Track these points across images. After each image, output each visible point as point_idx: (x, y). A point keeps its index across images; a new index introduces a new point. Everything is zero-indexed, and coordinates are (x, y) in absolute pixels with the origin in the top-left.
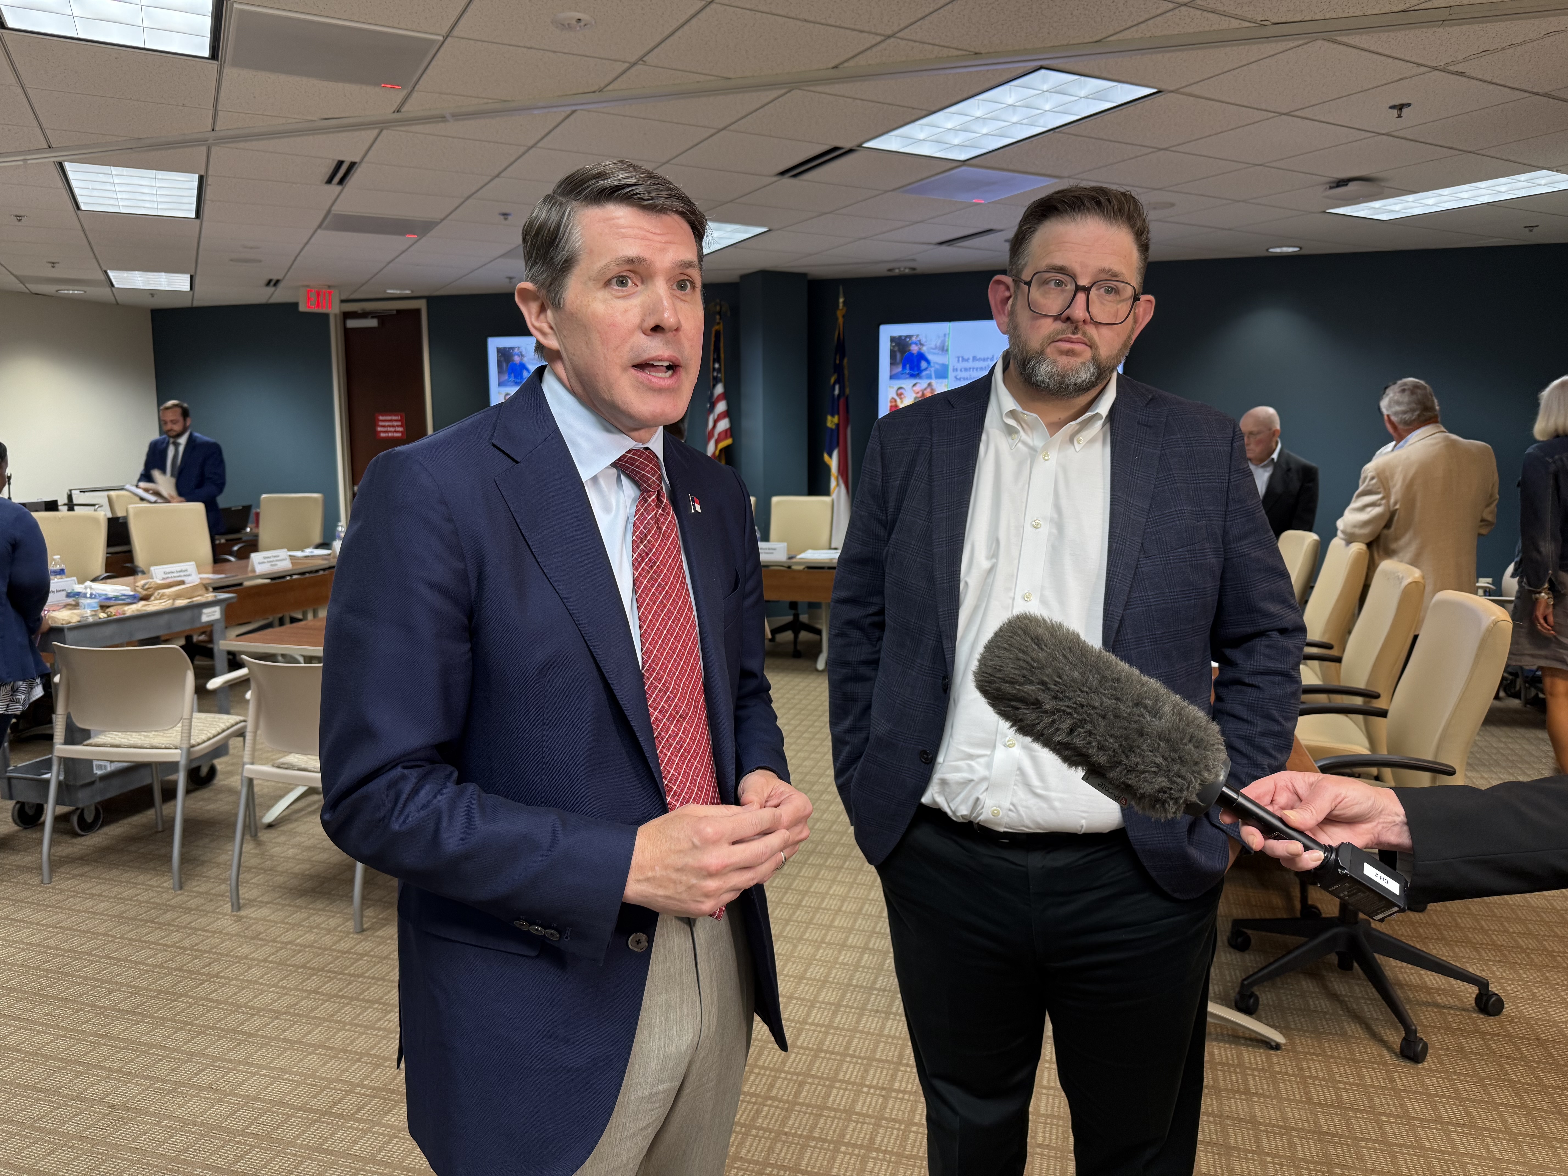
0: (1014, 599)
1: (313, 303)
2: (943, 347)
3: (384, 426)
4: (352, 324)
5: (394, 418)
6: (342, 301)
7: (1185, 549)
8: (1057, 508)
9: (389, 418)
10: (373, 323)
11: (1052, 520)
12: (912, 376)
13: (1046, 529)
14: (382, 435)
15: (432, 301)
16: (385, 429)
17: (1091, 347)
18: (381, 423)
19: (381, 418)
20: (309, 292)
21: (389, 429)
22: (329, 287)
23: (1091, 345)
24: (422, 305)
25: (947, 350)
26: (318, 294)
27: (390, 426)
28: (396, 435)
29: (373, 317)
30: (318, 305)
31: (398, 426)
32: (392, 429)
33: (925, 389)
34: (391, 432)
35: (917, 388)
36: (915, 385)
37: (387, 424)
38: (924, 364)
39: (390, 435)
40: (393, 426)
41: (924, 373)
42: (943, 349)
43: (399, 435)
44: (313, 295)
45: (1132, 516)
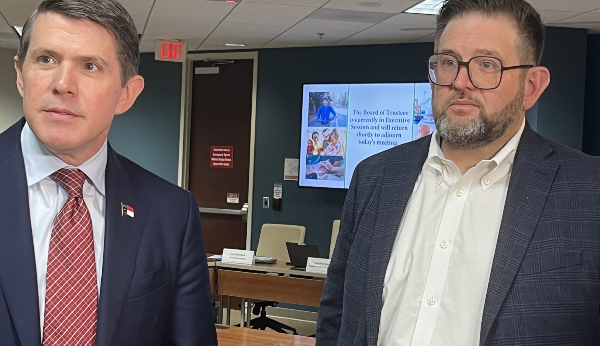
0: (421, 302)
1: (167, 53)
2: (344, 102)
3: (216, 157)
4: (199, 71)
5: (225, 150)
6: (189, 52)
7: (557, 271)
8: (460, 233)
9: (221, 150)
10: (215, 70)
11: (455, 243)
12: (323, 124)
13: (450, 248)
14: (215, 164)
15: (262, 52)
16: (217, 160)
17: (478, 107)
18: (214, 155)
19: (215, 150)
20: (164, 45)
21: (220, 159)
22: (179, 40)
23: (478, 105)
24: (254, 56)
25: (347, 105)
26: (171, 47)
27: (221, 157)
28: (225, 164)
29: (216, 66)
30: (170, 55)
31: (227, 157)
32: (223, 160)
33: (331, 134)
34: (221, 162)
35: (326, 134)
36: (324, 131)
37: (219, 155)
38: (331, 115)
39: (221, 164)
40: (224, 157)
41: (331, 122)
42: (345, 104)
43: (228, 164)
44: (167, 47)
45: (516, 242)
